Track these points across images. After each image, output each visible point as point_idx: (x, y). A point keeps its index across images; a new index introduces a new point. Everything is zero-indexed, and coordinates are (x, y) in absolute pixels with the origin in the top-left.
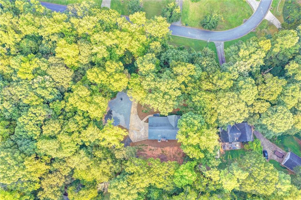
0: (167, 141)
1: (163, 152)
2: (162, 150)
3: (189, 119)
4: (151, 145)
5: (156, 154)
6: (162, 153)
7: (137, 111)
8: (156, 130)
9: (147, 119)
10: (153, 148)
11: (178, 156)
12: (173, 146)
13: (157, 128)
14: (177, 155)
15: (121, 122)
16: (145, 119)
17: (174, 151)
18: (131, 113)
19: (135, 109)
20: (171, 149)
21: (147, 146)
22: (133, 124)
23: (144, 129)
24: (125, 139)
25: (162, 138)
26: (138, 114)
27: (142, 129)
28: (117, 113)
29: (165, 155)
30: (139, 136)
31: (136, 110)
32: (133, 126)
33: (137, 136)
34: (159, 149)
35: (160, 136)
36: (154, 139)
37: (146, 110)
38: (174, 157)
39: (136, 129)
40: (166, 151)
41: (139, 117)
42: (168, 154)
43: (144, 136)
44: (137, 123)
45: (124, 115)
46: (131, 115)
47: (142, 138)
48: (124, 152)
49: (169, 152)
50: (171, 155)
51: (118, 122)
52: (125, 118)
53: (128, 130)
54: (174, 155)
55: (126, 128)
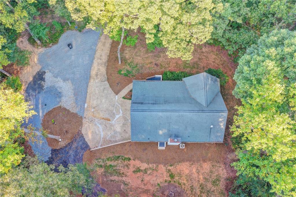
0: (182, 147)
1: (172, 176)
2: (169, 170)
4: (139, 159)
5: (152, 182)
6: (169, 179)
7: (105, 73)
8: (154, 113)
9: (129, 90)
10: (144, 166)
11: (213, 188)
12: (198, 161)
13: (156, 107)
14: (209, 185)
15: (64, 99)
16: (125, 92)
17: (203, 174)
18: (90, 77)
19: (101, 68)
20: (194, 170)
21: (129, 159)
22: (95, 103)
23: (121, 115)
24: (72, 142)
25: (170, 137)
26: (108, 80)
27: (117, 116)
28: (56, 77)
29: (177, 184)
30: (109, 133)
31: (103, 70)
32: (94, 108)
33: (102, 134)
34: (162, 168)
35: (165, 131)
36: (148, 141)
37: (127, 71)
38: (201, 192)
39: (102, 115)
40: (180, 175)
41: (111, 86)
42: (185, 182)
43: (120, 134)
44: (103, 101)
46: (92, 80)
47: (117, 139)
49: (189, 177)
50: (196, 185)
51: (58, 99)
52: (74, 89)
53: (81, 118)
54: (202, 187)
55: (76, 114)
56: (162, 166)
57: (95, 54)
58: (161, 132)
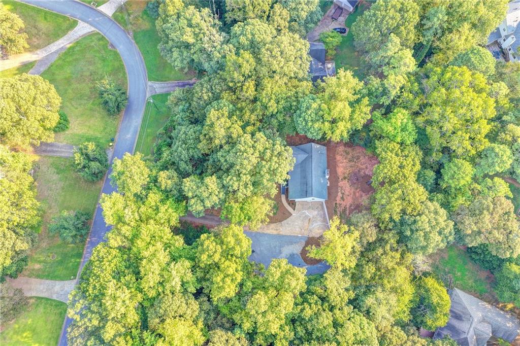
1: (345, 178)
2: (342, 179)
3: (310, 117)
4: (335, 198)
5: (349, 190)
6: (347, 180)
7: (275, 224)
8: (313, 184)
9: (288, 206)
10: (340, 195)
11: (351, 154)
12: (335, 162)
13: (309, 183)
14: (349, 157)
15: (295, 252)
16: (290, 209)
17: (343, 160)
18: (278, 234)
19: (271, 228)
20: (341, 165)
21: (336, 204)
22: (298, 229)
23: (306, 211)
25: (325, 176)
26: (280, 221)
27: (307, 213)
29: (350, 175)
30: (319, 219)
32: (301, 230)
33: (319, 223)
34: (341, 184)
35: (322, 179)
36: (327, 190)
37: (274, 208)
38: (353, 162)
39: (306, 224)
40: (344, 173)
41: (286, 219)
44: (296, 224)
45: (281, 247)
46: (281, 233)
48: (366, 225)
49: (345, 168)
50: (349, 165)
51: (296, 256)
52: (288, 245)
53: (308, 238)
54: (350, 161)
55: (306, 241)
56: (339, 184)
57: (259, 233)
58: (322, 181)
